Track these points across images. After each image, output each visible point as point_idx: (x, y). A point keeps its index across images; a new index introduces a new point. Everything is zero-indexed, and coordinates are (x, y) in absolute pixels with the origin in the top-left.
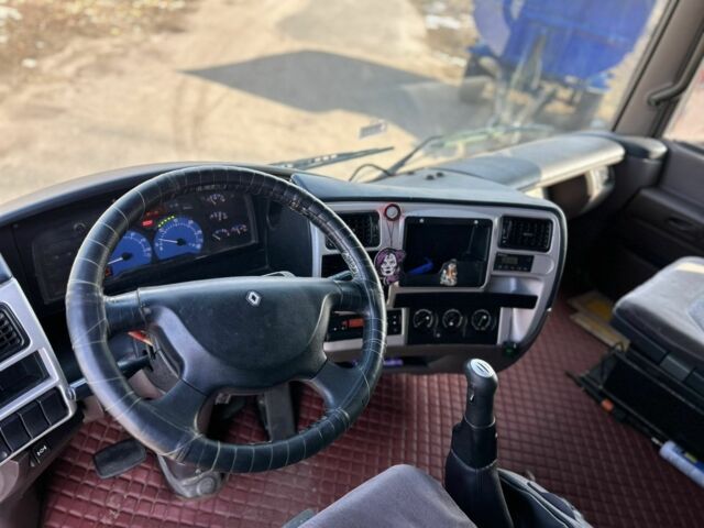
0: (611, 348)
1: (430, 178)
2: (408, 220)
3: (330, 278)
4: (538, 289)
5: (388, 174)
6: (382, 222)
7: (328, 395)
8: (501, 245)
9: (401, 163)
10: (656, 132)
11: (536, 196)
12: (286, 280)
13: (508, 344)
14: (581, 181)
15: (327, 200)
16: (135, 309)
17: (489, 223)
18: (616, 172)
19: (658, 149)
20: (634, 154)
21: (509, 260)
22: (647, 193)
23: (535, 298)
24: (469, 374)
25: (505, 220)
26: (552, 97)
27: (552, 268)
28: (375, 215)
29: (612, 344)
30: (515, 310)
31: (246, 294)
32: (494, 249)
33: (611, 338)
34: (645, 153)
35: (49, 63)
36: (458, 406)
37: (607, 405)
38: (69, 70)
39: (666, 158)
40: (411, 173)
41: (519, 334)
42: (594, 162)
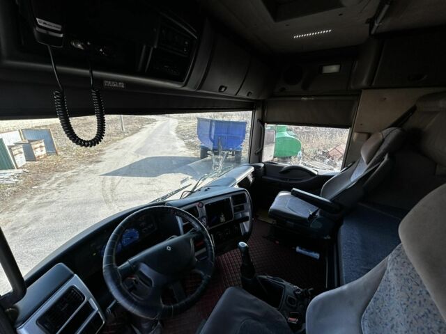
0: (271, 224)
1: (206, 190)
2: (206, 206)
3: (188, 233)
4: (248, 214)
5: (192, 192)
6: (198, 209)
7: (201, 272)
8: (234, 204)
9: (195, 188)
10: (260, 161)
11: (236, 187)
12: (175, 239)
13: (245, 233)
14: (246, 179)
15: (180, 207)
16: (130, 267)
17: (229, 199)
18: (254, 174)
19: (262, 165)
20: (257, 168)
21: (238, 208)
22: (264, 177)
23: (248, 217)
24: (240, 247)
25: (233, 197)
26: (227, 155)
27: (250, 207)
28: (195, 207)
29: (271, 222)
30: (244, 223)
31: (166, 248)
32: (232, 206)
33: (270, 221)
34: (260, 167)
35: (44, 186)
36: (239, 260)
37: (277, 242)
38: (55, 186)
39: (264, 167)
40: (199, 190)
41: (247, 230)
42: (248, 172)
